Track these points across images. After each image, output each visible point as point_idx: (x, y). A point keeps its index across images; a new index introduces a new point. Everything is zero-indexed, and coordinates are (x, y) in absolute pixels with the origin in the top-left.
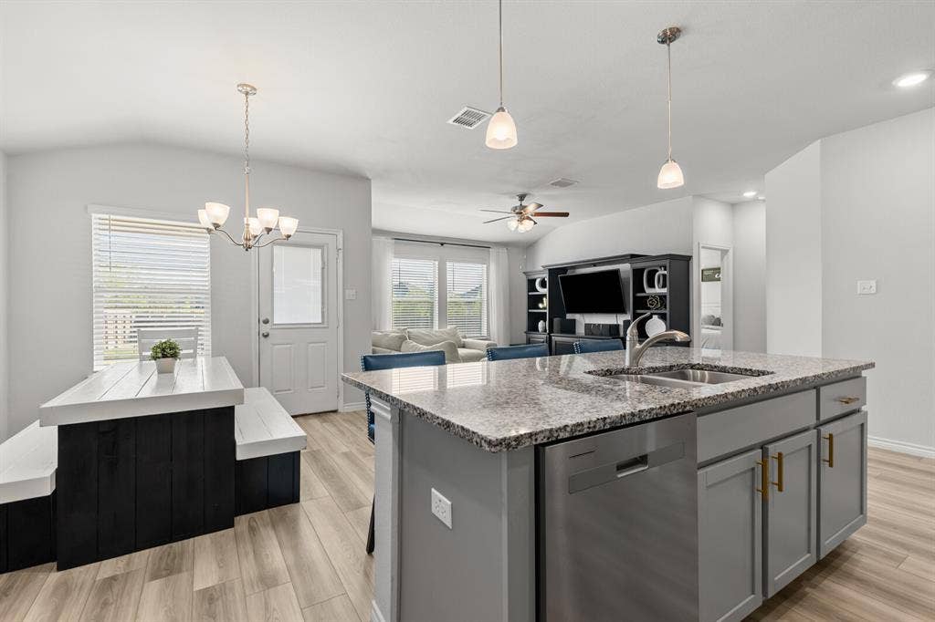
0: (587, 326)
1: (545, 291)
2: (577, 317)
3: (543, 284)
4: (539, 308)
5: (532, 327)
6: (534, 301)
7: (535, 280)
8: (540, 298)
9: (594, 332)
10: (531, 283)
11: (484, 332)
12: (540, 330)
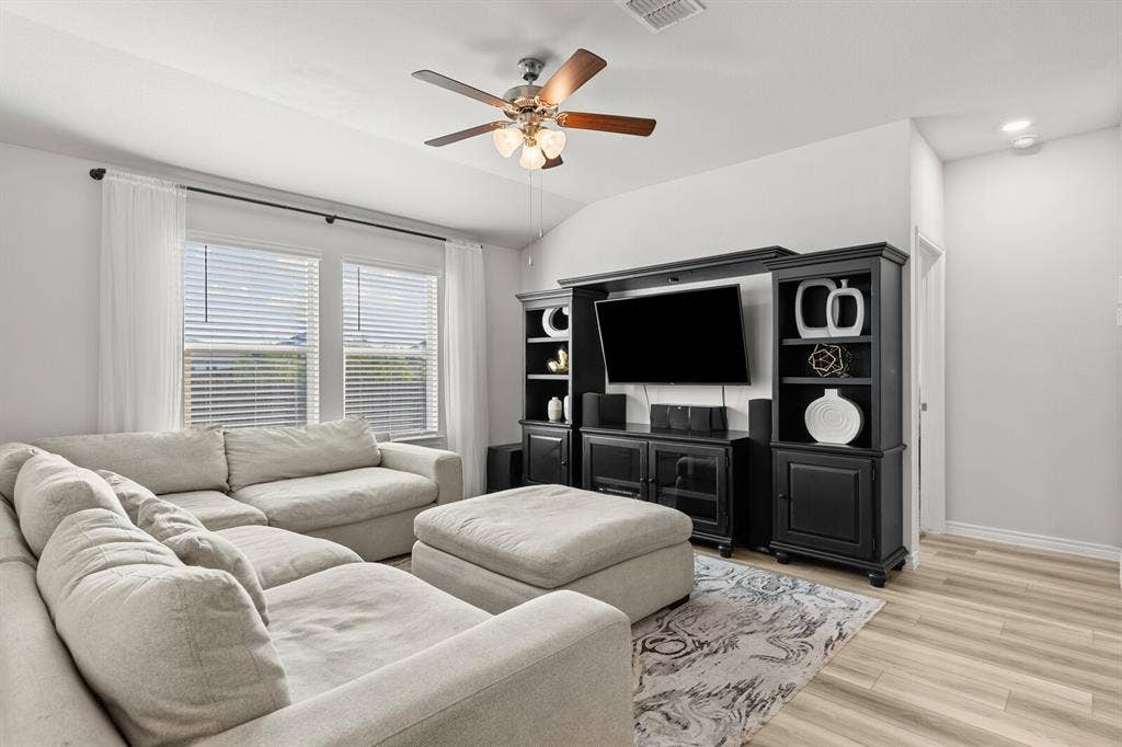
0: (657, 411)
1: (565, 335)
2: (630, 389)
3: (559, 321)
4: (549, 372)
5: (536, 412)
6: (539, 355)
7: (541, 312)
8: (552, 350)
9: (674, 425)
10: (534, 318)
11: (433, 424)
12: (552, 415)
